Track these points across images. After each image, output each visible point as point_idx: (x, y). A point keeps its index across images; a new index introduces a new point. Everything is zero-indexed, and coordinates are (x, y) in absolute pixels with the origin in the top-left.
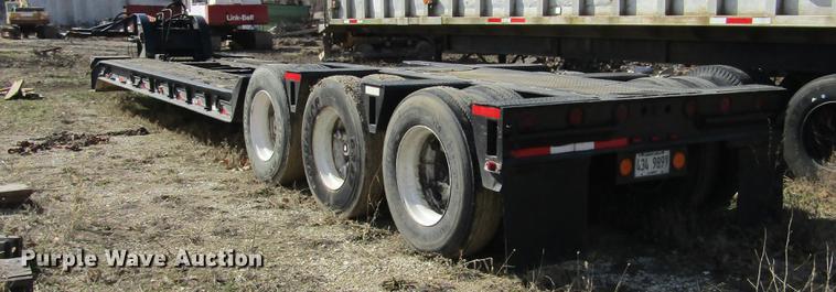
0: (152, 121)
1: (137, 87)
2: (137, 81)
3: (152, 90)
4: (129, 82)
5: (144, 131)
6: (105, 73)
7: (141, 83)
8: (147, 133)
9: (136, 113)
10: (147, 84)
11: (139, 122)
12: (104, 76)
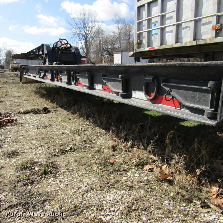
0: (52, 102)
1: (43, 78)
2: (42, 74)
3: (53, 80)
4: (38, 76)
5: (47, 111)
6: (26, 73)
7: (45, 75)
8: (49, 112)
9: (42, 96)
10: (49, 76)
11: (45, 103)
12: (25, 75)
